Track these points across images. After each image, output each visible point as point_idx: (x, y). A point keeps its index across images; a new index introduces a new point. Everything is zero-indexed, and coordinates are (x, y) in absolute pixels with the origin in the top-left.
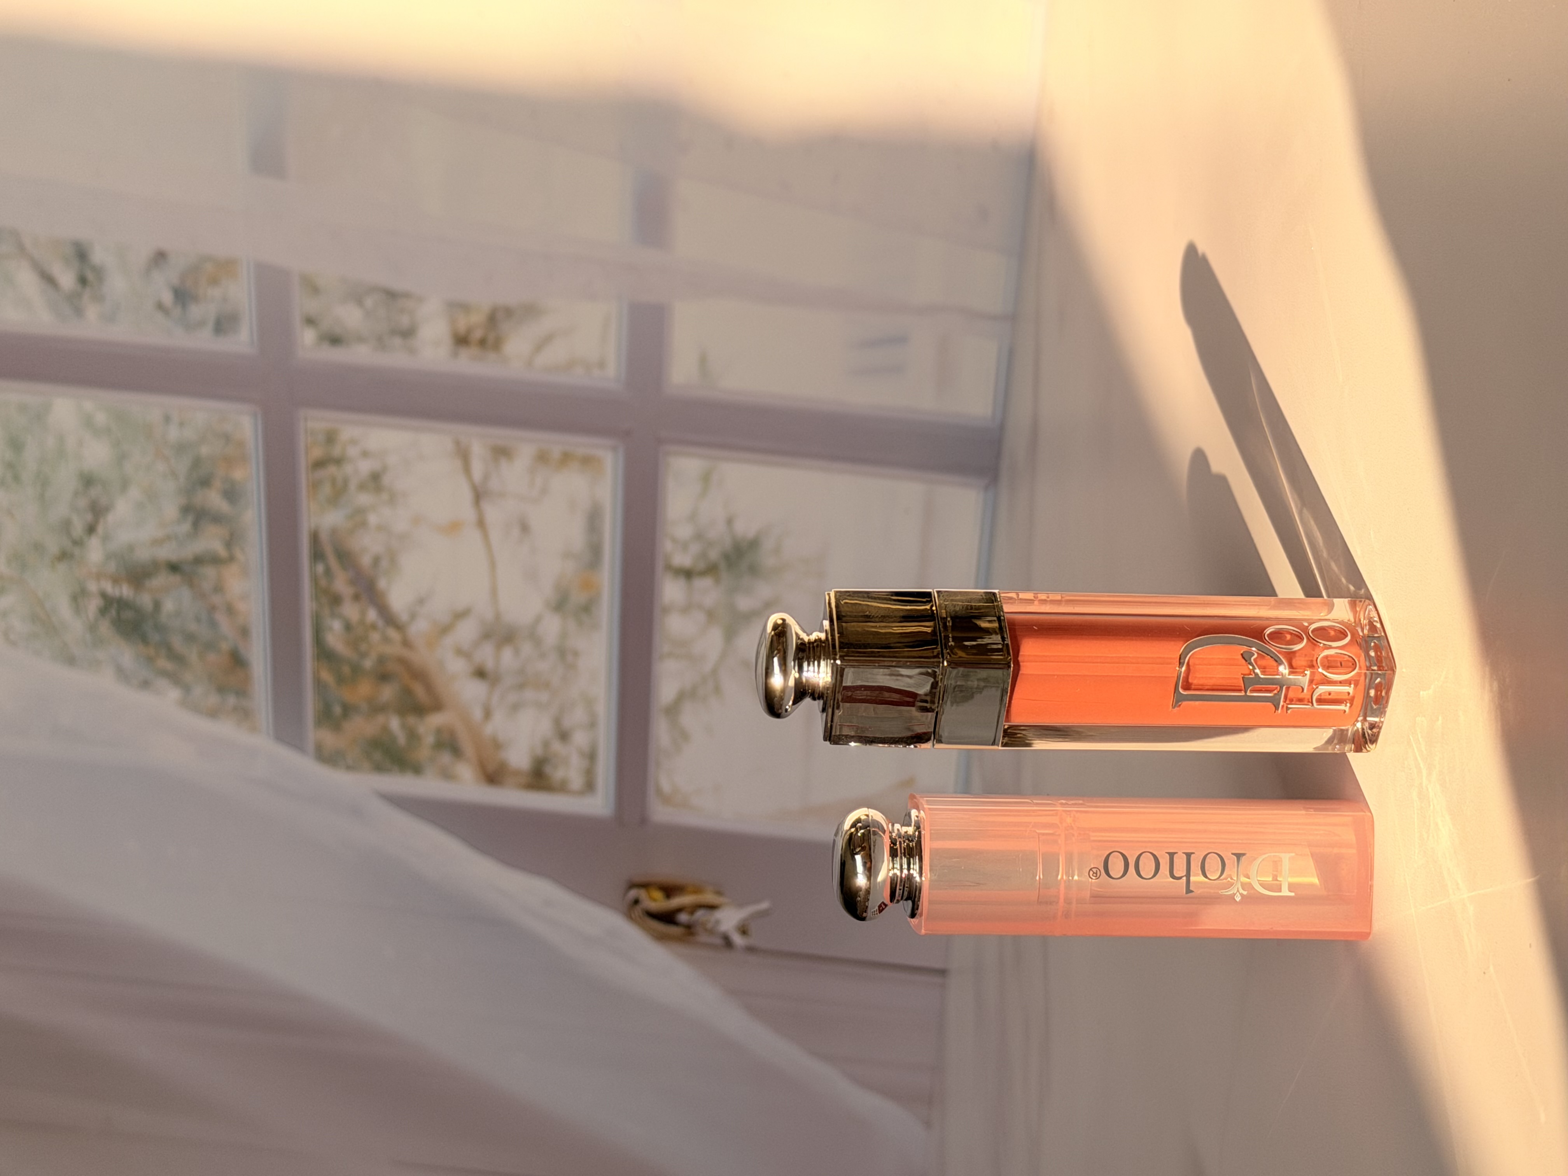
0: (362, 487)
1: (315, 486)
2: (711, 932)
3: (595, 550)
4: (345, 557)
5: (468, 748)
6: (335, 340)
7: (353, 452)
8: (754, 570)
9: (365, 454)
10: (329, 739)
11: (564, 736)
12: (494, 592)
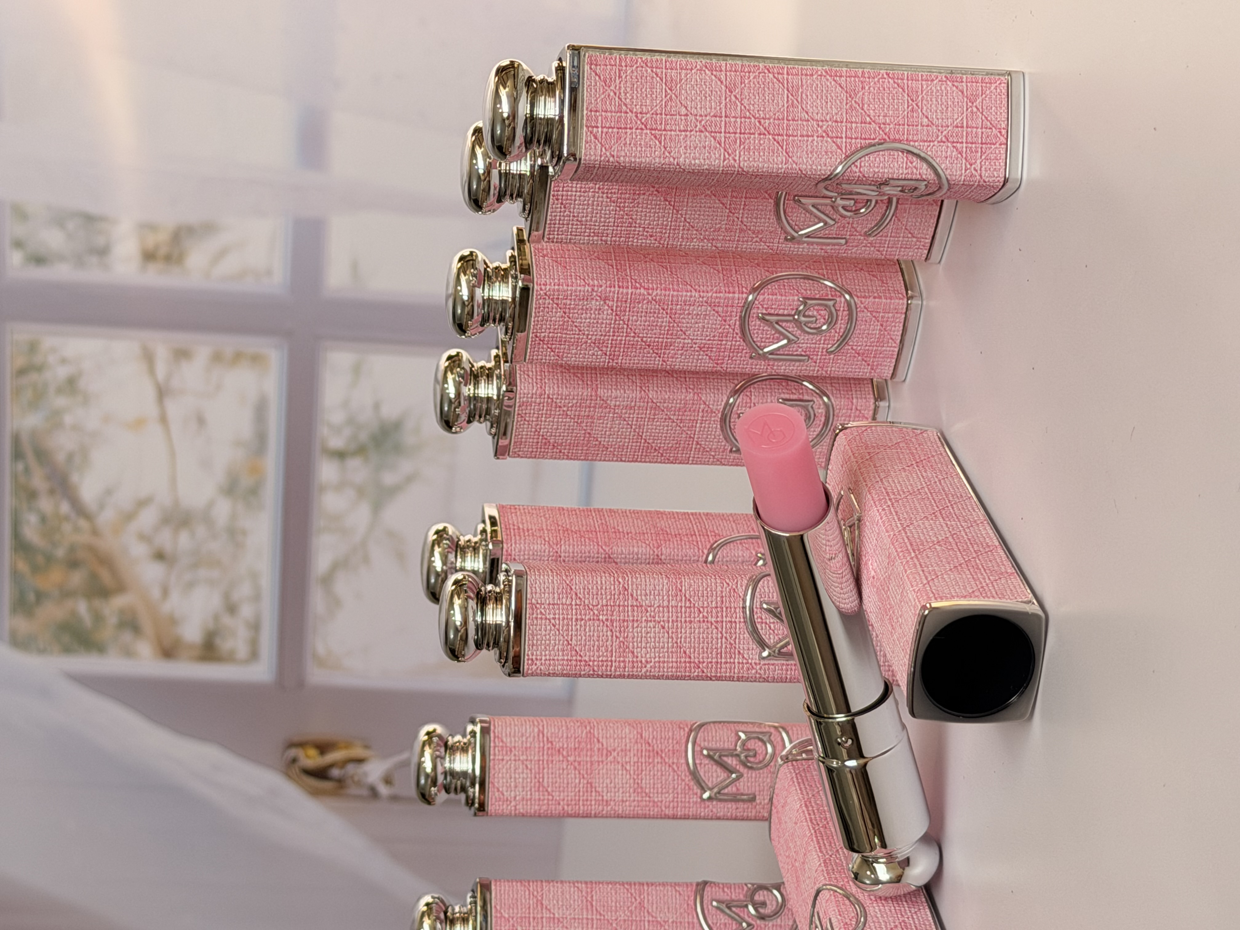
0: (60, 391)
1: (18, 391)
2: (359, 784)
3: (261, 437)
4: (43, 456)
5: (147, 626)
6: (39, 260)
7: (51, 359)
8: (398, 449)
9: (64, 361)
10: (23, 625)
11: (232, 609)
12: (173, 481)
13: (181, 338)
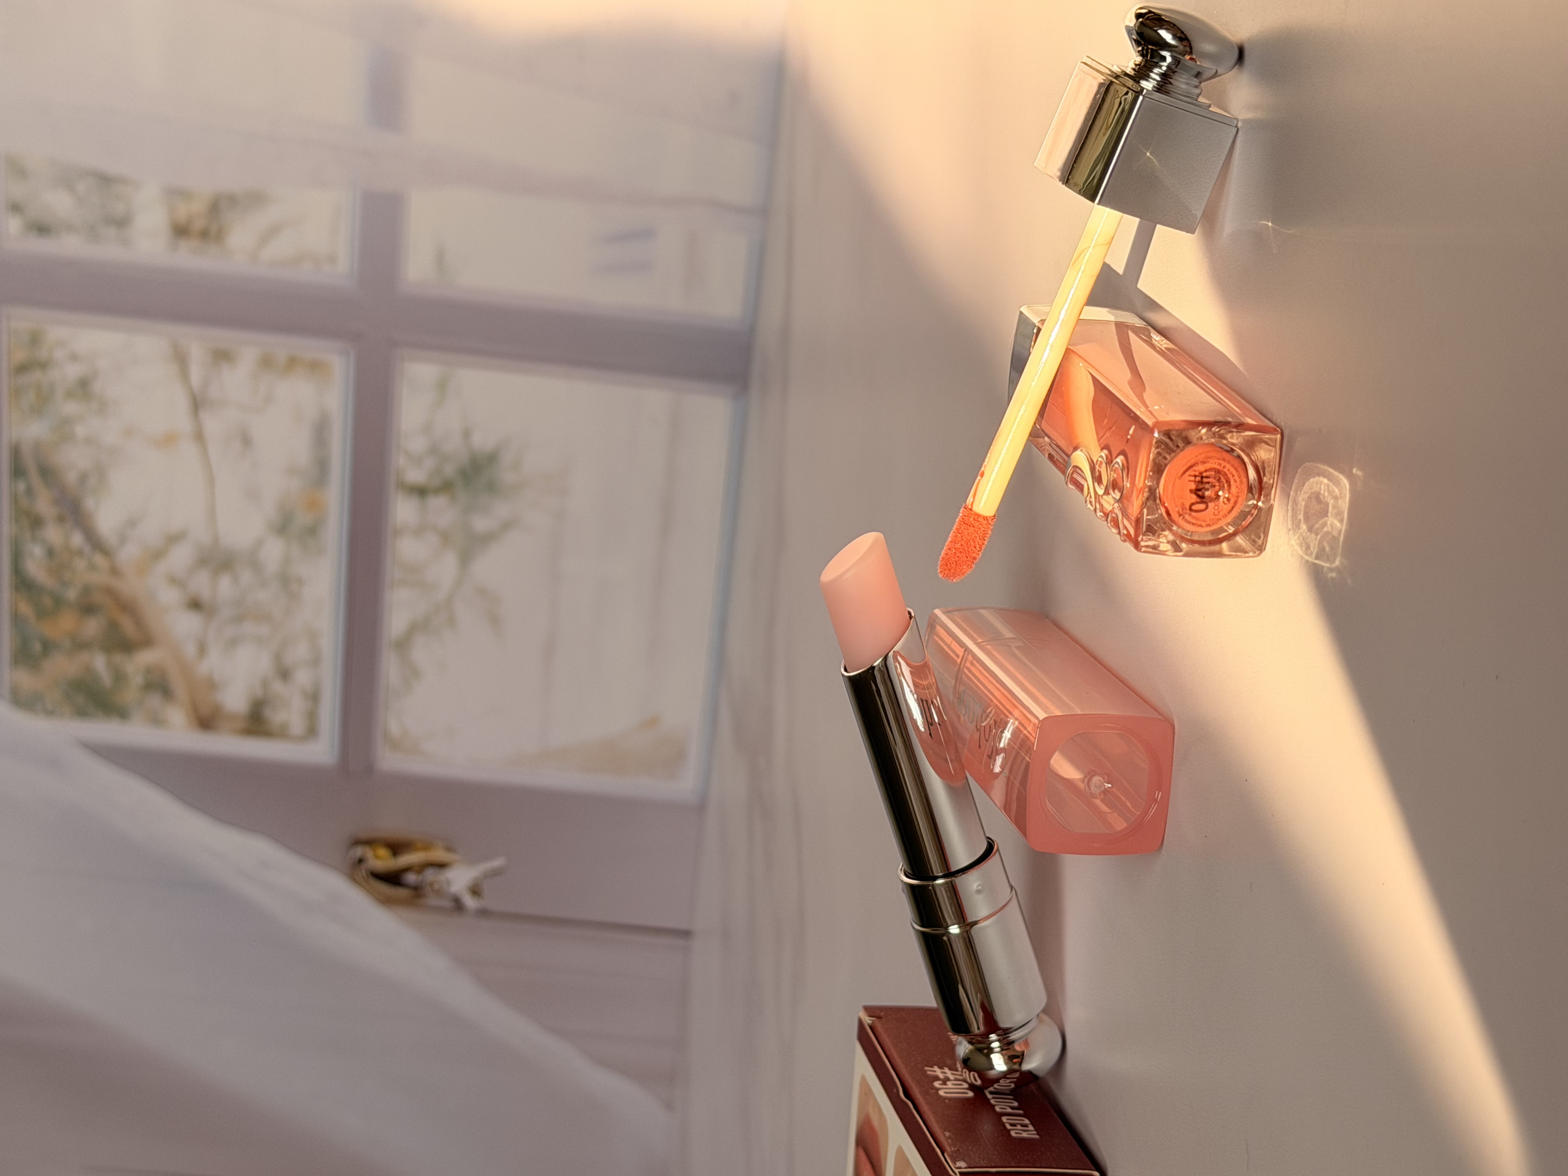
0: (70, 395)
1: (17, 393)
2: (439, 893)
3: (322, 467)
4: (48, 473)
5: (180, 690)
6: (42, 229)
7: (59, 354)
8: (492, 488)
9: (74, 358)
10: (25, 679)
11: (285, 674)
13: (223, 336)
